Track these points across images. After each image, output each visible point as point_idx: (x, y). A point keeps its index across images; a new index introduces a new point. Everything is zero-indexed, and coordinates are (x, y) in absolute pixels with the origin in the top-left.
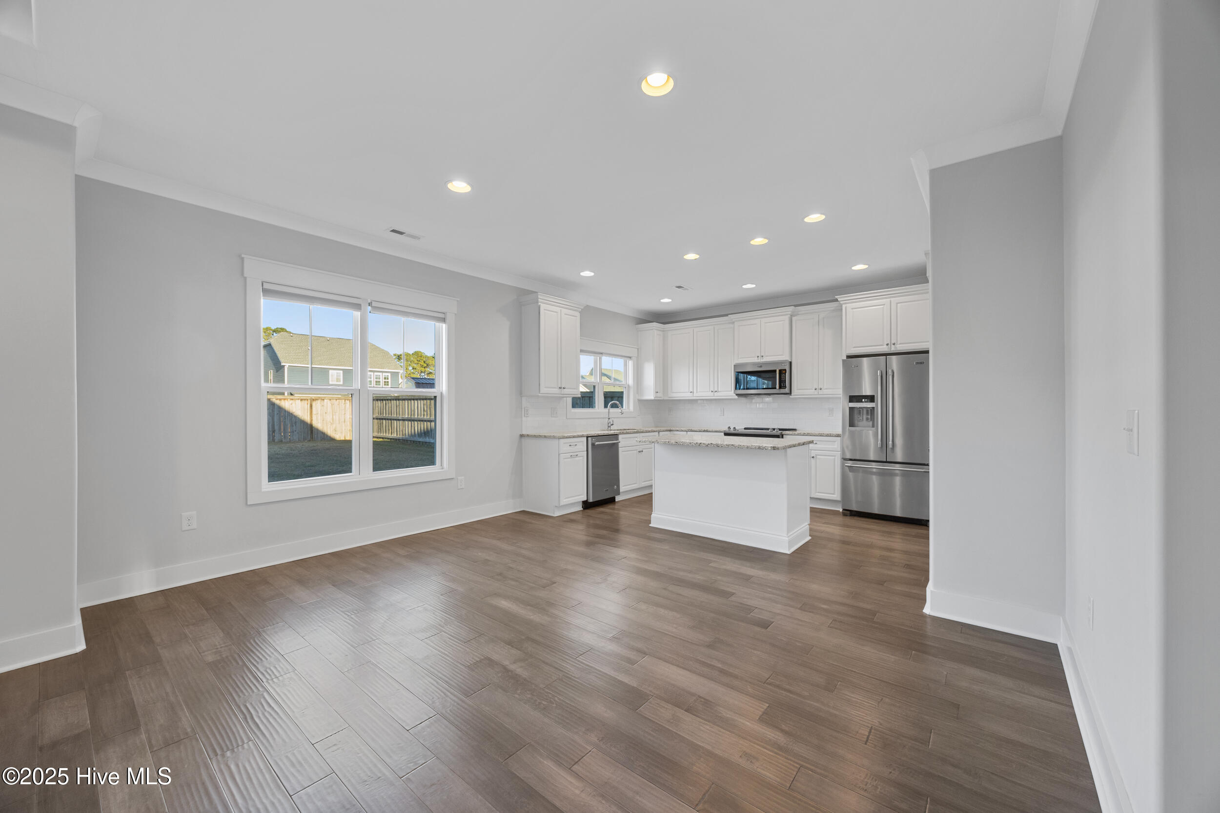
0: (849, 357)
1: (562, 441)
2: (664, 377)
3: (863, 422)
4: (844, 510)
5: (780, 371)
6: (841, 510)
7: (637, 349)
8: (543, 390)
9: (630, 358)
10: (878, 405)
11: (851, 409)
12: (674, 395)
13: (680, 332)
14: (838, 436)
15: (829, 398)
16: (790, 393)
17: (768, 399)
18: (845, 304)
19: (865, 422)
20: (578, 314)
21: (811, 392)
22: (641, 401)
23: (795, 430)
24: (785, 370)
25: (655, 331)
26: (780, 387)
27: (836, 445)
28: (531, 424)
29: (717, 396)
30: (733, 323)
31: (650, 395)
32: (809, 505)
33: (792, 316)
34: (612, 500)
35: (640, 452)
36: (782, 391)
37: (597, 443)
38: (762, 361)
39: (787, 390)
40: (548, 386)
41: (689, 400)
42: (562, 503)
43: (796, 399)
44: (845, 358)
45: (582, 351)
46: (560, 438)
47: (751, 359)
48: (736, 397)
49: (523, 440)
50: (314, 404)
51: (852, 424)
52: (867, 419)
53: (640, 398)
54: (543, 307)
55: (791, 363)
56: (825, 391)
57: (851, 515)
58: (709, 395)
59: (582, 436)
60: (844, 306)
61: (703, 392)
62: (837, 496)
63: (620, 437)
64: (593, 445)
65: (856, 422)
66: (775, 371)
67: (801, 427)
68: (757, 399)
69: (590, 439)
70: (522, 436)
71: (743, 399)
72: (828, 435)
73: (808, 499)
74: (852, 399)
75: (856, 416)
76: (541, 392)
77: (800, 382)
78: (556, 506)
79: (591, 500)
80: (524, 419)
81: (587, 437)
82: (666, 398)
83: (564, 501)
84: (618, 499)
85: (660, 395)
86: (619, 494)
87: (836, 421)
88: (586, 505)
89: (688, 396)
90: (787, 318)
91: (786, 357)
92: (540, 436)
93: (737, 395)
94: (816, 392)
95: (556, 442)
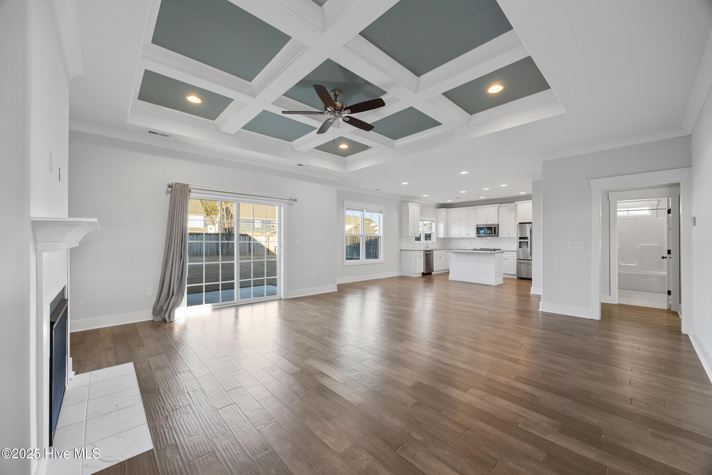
0: (520, 223)
1: (417, 252)
2: (447, 229)
3: (524, 247)
4: (518, 277)
5: (494, 228)
6: (516, 278)
7: (436, 218)
8: (410, 235)
9: (434, 221)
10: (529, 240)
11: (520, 242)
12: (451, 236)
13: (454, 212)
14: (515, 251)
15: (513, 238)
16: (498, 236)
17: (489, 238)
18: (518, 204)
19: (525, 247)
20: (419, 208)
21: (506, 236)
22: (437, 238)
23: (500, 249)
24: (496, 227)
25: (444, 211)
26: (494, 234)
27: (515, 254)
28: (404, 246)
29: (469, 236)
30: (476, 209)
31: (442, 236)
32: (503, 276)
33: (499, 207)
34: (430, 274)
35: (440, 257)
36: (495, 235)
37: (427, 253)
38: (487, 224)
39: (497, 235)
40: (412, 234)
41: (456, 238)
42: (417, 273)
43: (500, 238)
44: (518, 224)
45: (420, 220)
46: (416, 251)
47: (482, 222)
48: (477, 237)
49: (402, 251)
50: (269, 238)
51: (520, 247)
52: (526, 245)
53: (438, 237)
54: (410, 206)
55: (498, 224)
56: (511, 235)
57: (520, 279)
58: (465, 236)
59: (423, 250)
60: (518, 205)
61: (463, 235)
62: (515, 273)
63: (434, 251)
64: (426, 253)
65: (522, 246)
66: (492, 228)
67: (503, 249)
68: (484, 238)
69: (425, 251)
70: (401, 250)
71: (480, 238)
72: (512, 251)
73: (503, 274)
74: (520, 238)
75: (522, 244)
76: (409, 235)
77: (502, 232)
78: (415, 274)
79: (425, 272)
80: (402, 244)
81: (424, 251)
82: (448, 237)
83: (418, 272)
84: (433, 273)
85: (446, 236)
86: (433, 271)
87: (515, 246)
88: (423, 274)
89: (456, 236)
90: (497, 208)
91: (496, 223)
92: (409, 250)
93: (477, 236)
94: (508, 236)
95: (414, 252)
